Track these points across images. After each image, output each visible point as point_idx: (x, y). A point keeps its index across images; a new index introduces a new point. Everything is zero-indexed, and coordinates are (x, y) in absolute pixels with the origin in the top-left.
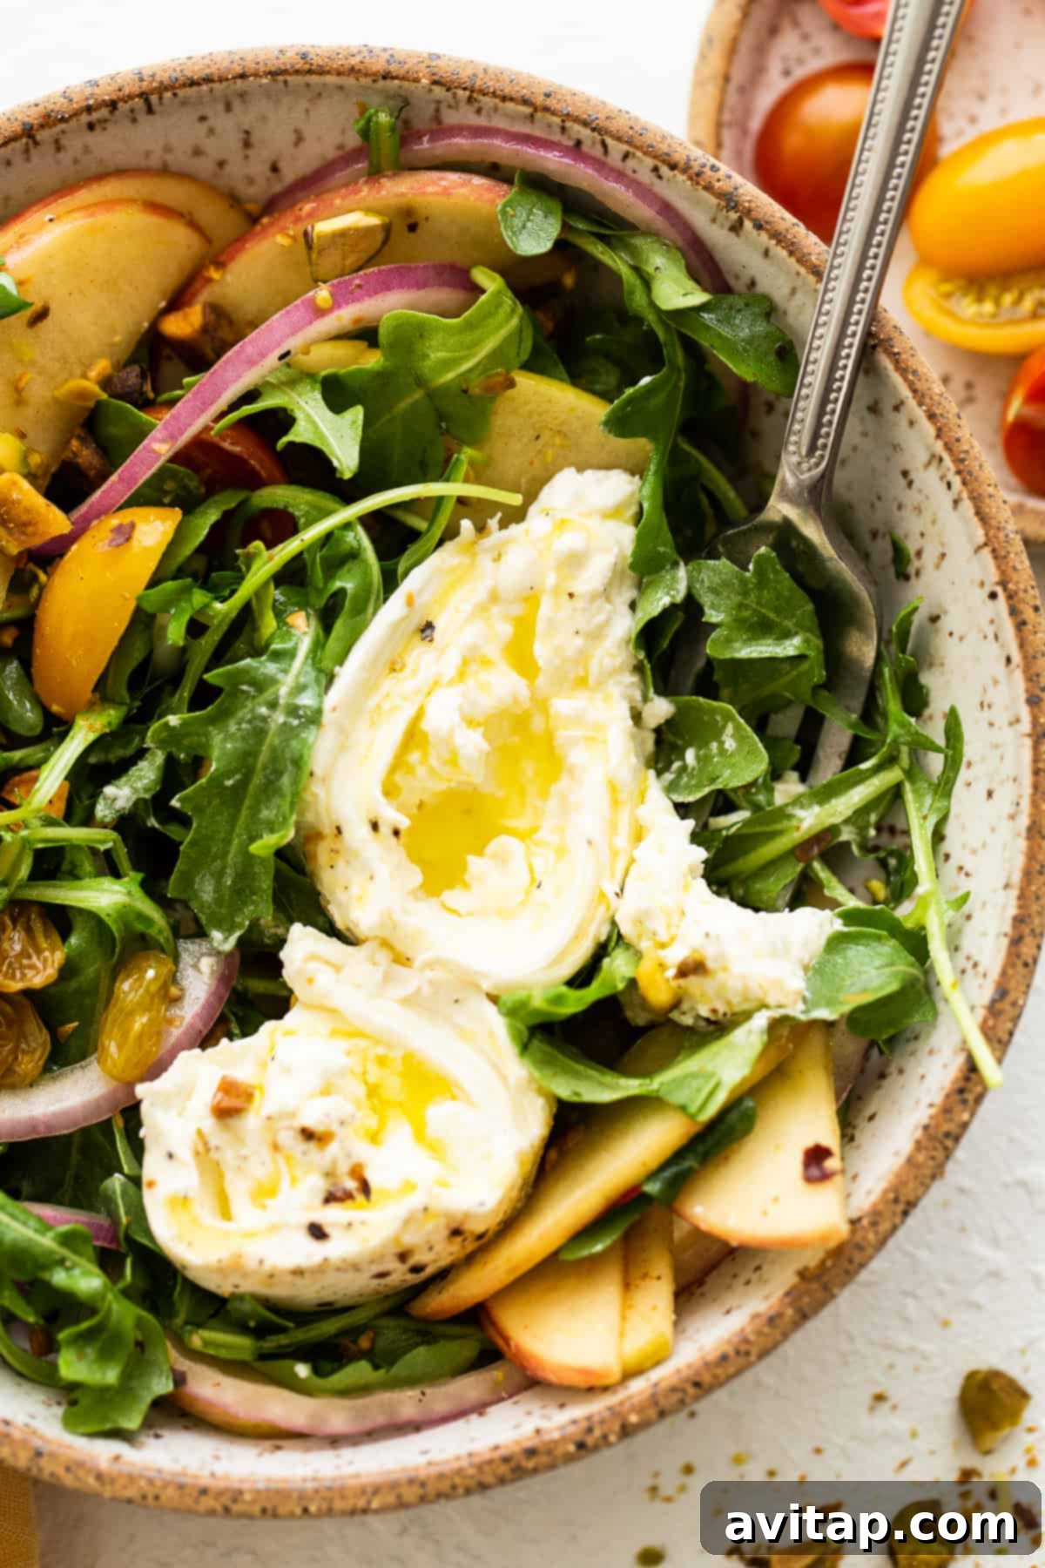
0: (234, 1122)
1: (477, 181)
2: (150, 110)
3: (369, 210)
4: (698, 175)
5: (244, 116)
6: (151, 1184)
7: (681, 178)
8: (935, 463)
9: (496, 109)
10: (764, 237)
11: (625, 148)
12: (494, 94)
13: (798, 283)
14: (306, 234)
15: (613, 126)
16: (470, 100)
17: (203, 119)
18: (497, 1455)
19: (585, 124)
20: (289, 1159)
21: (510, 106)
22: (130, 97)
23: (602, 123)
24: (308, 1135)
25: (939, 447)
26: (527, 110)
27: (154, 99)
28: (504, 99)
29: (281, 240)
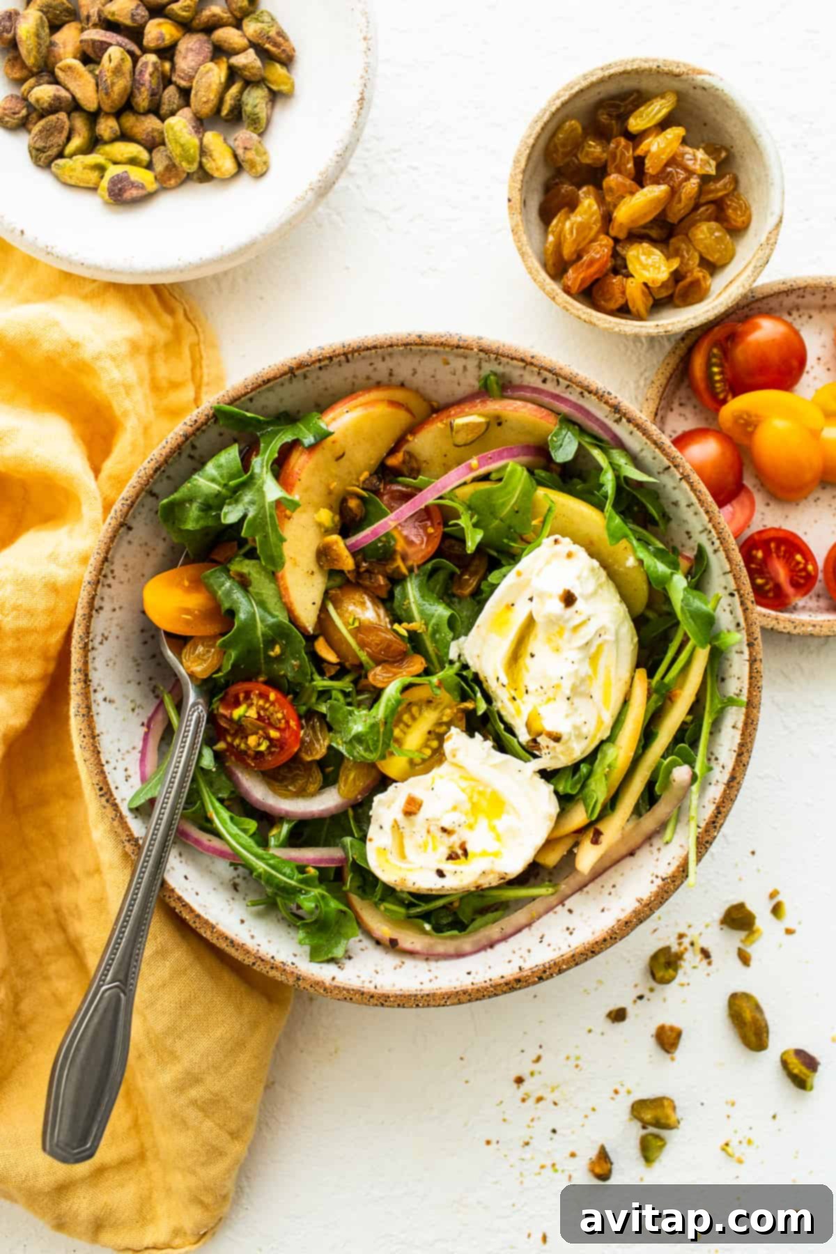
0: (413, 818)
1: (530, 406)
2: (348, 361)
3: (481, 415)
4: (602, 396)
5: (390, 363)
6: (371, 840)
7: (593, 398)
8: (706, 533)
9: (508, 363)
10: (631, 427)
11: (567, 383)
12: (508, 357)
13: (645, 447)
14: (451, 423)
15: (563, 373)
16: (496, 359)
17: (371, 364)
18: (502, 981)
19: (550, 371)
20: (433, 838)
21: (515, 362)
22: (339, 355)
23: (558, 371)
24: (444, 830)
25: (710, 526)
26: (522, 364)
27: (350, 356)
28: (512, 359)
29: (440, 425)
